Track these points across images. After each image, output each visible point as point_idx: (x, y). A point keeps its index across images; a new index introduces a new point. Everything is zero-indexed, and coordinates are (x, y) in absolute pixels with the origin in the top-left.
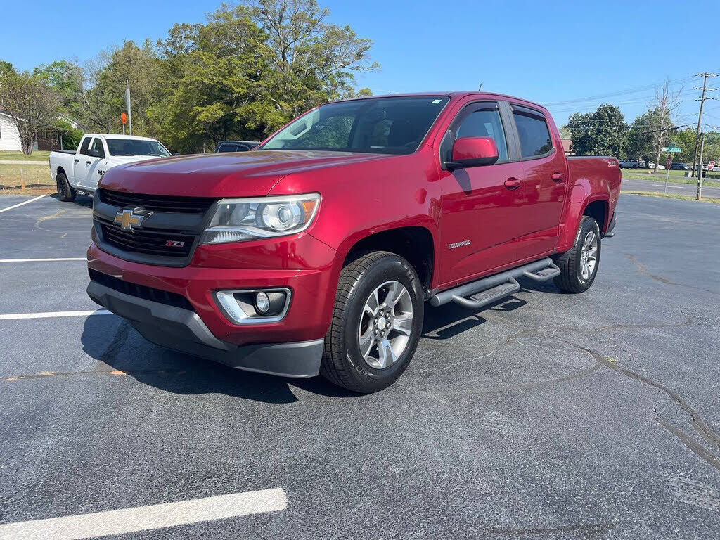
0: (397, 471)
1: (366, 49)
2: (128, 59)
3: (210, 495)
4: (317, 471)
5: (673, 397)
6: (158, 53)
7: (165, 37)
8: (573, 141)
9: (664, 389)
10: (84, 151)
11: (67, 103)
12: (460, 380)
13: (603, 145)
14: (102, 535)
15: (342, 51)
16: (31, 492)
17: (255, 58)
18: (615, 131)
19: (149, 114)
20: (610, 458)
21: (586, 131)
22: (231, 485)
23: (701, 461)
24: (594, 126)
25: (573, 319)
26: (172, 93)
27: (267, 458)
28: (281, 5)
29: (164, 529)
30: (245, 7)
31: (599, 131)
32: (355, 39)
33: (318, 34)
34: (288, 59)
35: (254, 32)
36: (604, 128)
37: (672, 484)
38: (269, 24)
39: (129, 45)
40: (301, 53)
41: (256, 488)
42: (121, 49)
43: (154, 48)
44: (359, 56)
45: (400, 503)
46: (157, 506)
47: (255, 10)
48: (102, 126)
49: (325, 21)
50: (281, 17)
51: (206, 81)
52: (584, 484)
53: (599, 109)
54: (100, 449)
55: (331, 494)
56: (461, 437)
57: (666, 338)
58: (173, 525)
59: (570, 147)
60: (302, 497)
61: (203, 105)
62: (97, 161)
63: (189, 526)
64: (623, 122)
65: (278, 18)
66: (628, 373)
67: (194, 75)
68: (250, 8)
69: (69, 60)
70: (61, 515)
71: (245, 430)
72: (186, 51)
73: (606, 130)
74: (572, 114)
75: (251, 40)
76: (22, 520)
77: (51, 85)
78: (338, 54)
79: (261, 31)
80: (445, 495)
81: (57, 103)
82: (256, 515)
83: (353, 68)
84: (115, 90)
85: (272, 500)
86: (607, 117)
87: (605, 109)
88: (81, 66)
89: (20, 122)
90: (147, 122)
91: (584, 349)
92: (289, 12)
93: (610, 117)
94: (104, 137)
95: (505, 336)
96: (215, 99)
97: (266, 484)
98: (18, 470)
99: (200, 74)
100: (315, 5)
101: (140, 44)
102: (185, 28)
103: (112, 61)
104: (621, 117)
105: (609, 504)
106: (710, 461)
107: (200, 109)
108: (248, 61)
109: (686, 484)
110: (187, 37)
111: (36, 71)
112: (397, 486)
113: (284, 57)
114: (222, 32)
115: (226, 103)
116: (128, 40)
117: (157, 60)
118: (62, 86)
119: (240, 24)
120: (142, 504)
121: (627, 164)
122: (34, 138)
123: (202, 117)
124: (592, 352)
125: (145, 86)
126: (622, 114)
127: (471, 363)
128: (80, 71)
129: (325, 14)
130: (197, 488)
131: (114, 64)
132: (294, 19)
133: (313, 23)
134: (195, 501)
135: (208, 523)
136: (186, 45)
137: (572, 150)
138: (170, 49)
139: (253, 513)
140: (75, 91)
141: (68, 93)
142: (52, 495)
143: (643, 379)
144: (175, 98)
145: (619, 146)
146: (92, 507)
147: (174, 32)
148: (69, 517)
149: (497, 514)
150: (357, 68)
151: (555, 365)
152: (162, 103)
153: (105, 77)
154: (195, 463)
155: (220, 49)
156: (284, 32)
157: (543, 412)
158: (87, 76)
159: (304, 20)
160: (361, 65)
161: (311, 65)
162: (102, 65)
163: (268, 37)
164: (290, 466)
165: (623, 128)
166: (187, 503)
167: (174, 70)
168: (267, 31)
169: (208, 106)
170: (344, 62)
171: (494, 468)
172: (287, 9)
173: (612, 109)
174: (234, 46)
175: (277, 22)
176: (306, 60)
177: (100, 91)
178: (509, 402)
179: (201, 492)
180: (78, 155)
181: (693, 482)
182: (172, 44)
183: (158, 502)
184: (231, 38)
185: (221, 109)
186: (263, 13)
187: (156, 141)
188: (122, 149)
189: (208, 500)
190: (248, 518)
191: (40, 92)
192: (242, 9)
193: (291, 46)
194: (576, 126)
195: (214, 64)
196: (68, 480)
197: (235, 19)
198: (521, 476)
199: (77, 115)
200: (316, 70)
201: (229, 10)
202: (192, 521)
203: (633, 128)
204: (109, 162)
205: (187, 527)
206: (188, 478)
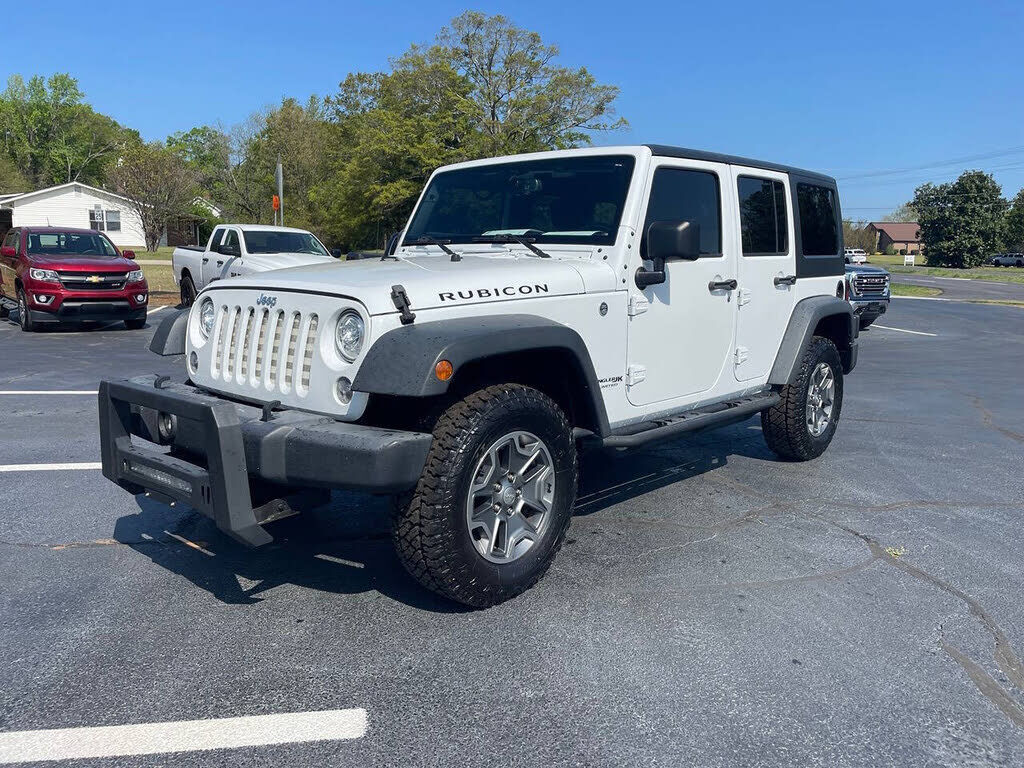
0: (530, 694)
1: (609, 99)
2: (287, 122)
3: (268, 713)
4: (419, 689)
5: (975, 610)
6: (327, 114)
7: (336, 92)
8: (922, 225)
9: (965, 598)
10: (216, 248)
11: (207, 183)
12: (657, 572)
13: (969, 232)
14: (118, 755)
15: (576, 103)
16: (45, 694)
17: (454, 117)
18: (987, 210)
19: (312, 196)
20: (847, 695)
21: (942, 210)
22: (300, 700)
23: (990, 706)
24: (954, 202)
25: (855, 491)
26: (342, 168)
27: (356, 669)
28: (492, 43)
29: (196, 753)
30: (442, 48)
31: (962, 211)
32: (594, 86)
33: (541, 82)
34: (501, 117)
35: (454, 81)
36: (969, 206)
37: (934, 738)
38: (474, 70)
39: (289, 104)
40: (518, 107)
41: (331, 707)
42: (279, 109)
43: (321, 107)
44: (600, 109)
45: (520, 739)
46: (196, 722)
47: (456, 51)
48: (250, 213)
49: (554, 63)
50: (491, 61)
51: (387, 150)
52: (797, 729)
53: (961, 179)
54: (144, 643)
55: (430, 720)
56: (634, 652)
57: (990, 523)
58: (210, 749)
59: (917, 234)
60: (388, 723)
61: (384, 183)
62: (231, 261)
63: (230, 750)
64: (1000, 197)
65: (486, 61)
66: (916, 573)
67: (372, 143)
68: (449, 48)
69: (212, 126)
70: (75, 726)
71: (337, 628)
72: (364, 110)
73: (973, 210)
74: (919, 185)
75: (450, 94)
76: (26, 729)
77: (188, 159)
78: (569, 108)
79: (464, 80)
80: (586, 732)
81: (192, 183)
82: (321, 742)
83: (590, 127)
84: (269, 165)
85: (347, 724)
86: (974, 190)
87: (970, 178)
88: (226, 134)
89: (144, 209)
90: (310, 207)
91: (857, 534)
92: (502, 53)
93: (979, 189)
94: (241, 229)
95: (742, 513)
96: (400, 175)
97: (345, 703)
98: (36, 665)
99: (380, 141)
100: (539, 41)
101: (303, 102)
102: (361, 78)
103: (265, 126)
104: (997, 191)
105: (826, 760)
106: (1004, 707)
107: (378, 188)
108: (444, 121)
109: (955, 739)
110: (364, 91)
111: (170, 141)
112: (523, 714)
113: (493, 114)
114: (410, 83)
115: (414, 180)
116: (288, 97)
117: (325, 123)
118: (203, 161)
119: (435, 71)
120: (178, 718)
121: (1008, 260)
122: (161, 229)
123: (381, 200)
124: (867, 540)
125: (308, 158)
126: (998, 184)
127: (679, 549)
128: (227, 139)
129: (552, 53)
130: (254, 701)
131: (269, 131)
132: (508, 63)
133: (536, 67)
134: (247, 718)
135: (255, 749)
136: (363, 102)
137: (920, 239)
138: (342, 108)
139: (318, 739)
140: (220, 167)
141: (209, 170)
142: (70, 700)
143: (939, 583)
144: (346, 175)
145: (994, 232)
146: (115, 718)
147: (348, 85)
148: (83, 729)
149: (655, 763)
150: (597, 127)
151: (807, 557)
152: (330, 182)
153: (256, 148)
154: (260, 669)
155: (408, 106)
156: (494, 79)
157: (766, 624)
158: (236, 147)
159: (523, 63)
160: (601, 122)
161: (531, 125)
162: (252, 132)
163: (472, 88)
164: (384, 679)
165: (999, 205)
166: (236, 721)
167: (347, 135)
168: (472, 80)
169: (389, 184)
170: (578, 120)
171: (669, 699)
172: (499, 49)
173: (982, 178)
174: (427, 103)
175: (485, 67)
176: (525, 118)
177: (250, 166)
178: (720, 606)
179: (258, 707)
180: (208, 253)
181: (967, 737)
182: (345, 101)
183: (199, 717)
184: (423, 91)
185: (407, 187)
186: (466, 55)
187: (308, 233)
188: (265, 245)
189: (264, 718)
190: (309, 746)
191: (170, 170)
192: (438, 51)
193: (504, 99)
194: (927, 203)
195: (397, 126)
196: (94, 681)
197: (429, 65)
198: (705, 712)
199: (219, 199)
200: (539, 132)
201: (421, 53)
202: (234, 744)
203: (1014, 206)
204: (246, 262)
205: (227, 752)
206: (246, 687)
